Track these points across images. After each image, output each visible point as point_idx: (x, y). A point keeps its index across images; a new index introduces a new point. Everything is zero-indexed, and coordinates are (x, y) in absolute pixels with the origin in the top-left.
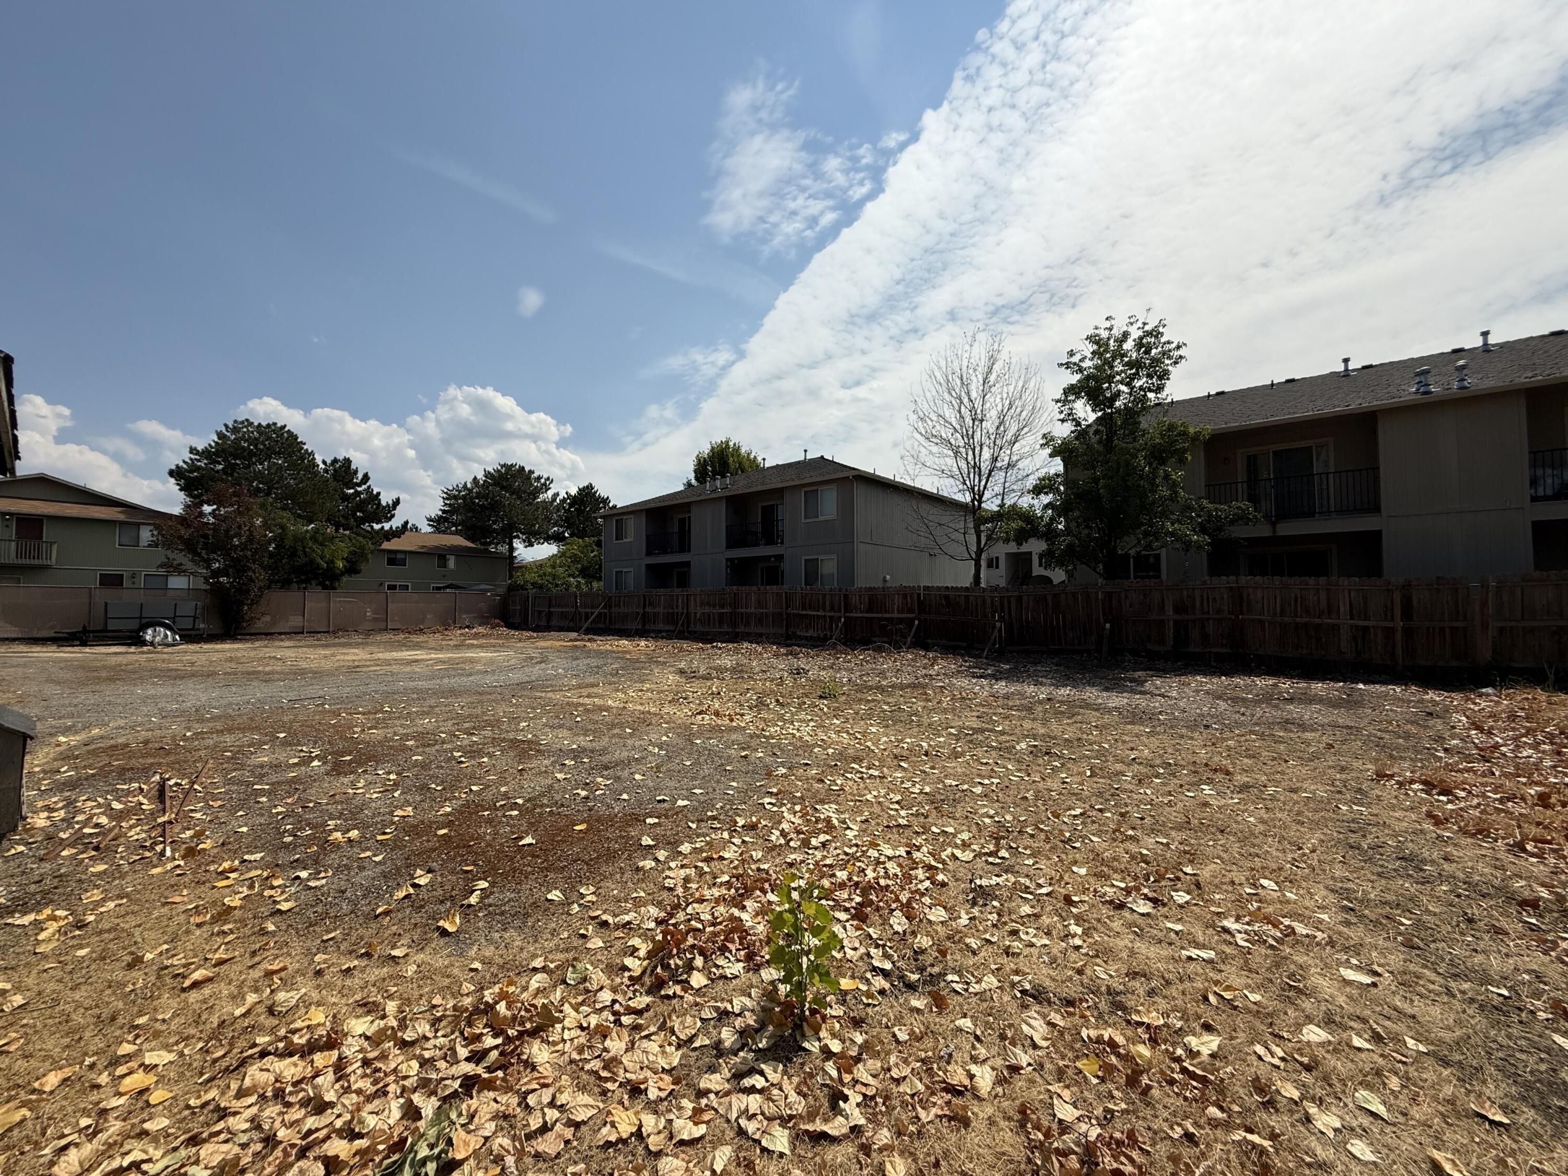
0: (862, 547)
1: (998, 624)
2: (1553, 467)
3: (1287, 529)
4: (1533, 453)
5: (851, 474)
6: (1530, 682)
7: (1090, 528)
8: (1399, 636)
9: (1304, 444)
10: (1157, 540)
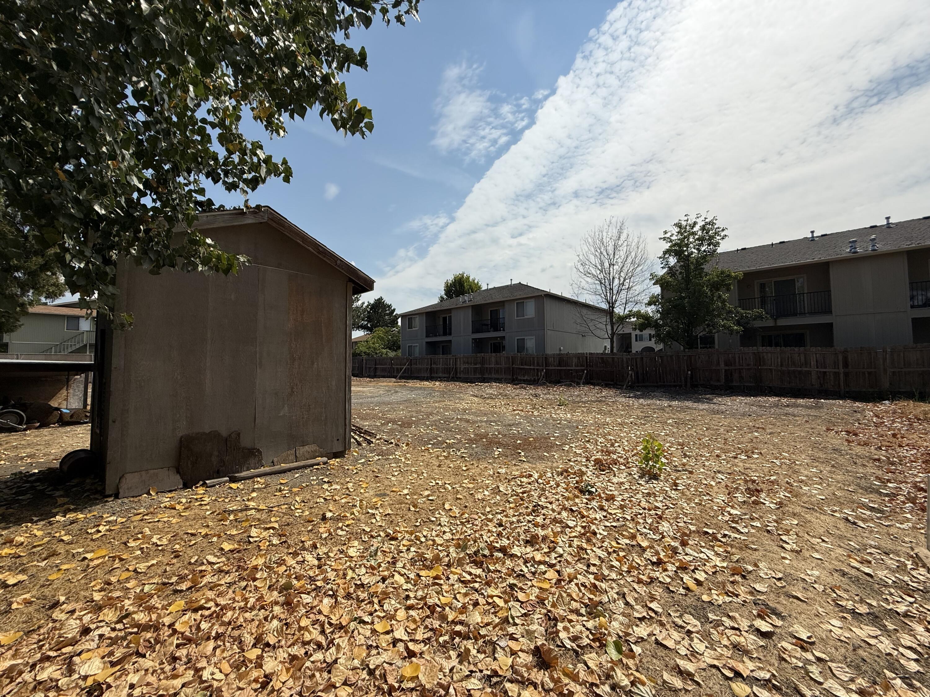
0: (549, 332)
1: (630, 372)
2: (922, 290)
3: (782, 322)
4: (911, 283)
5: (543, 294)
6: (907, 398)
7: (678, 322)
8: (842, 376)
9: (790, 278)
10: (714, 329)
